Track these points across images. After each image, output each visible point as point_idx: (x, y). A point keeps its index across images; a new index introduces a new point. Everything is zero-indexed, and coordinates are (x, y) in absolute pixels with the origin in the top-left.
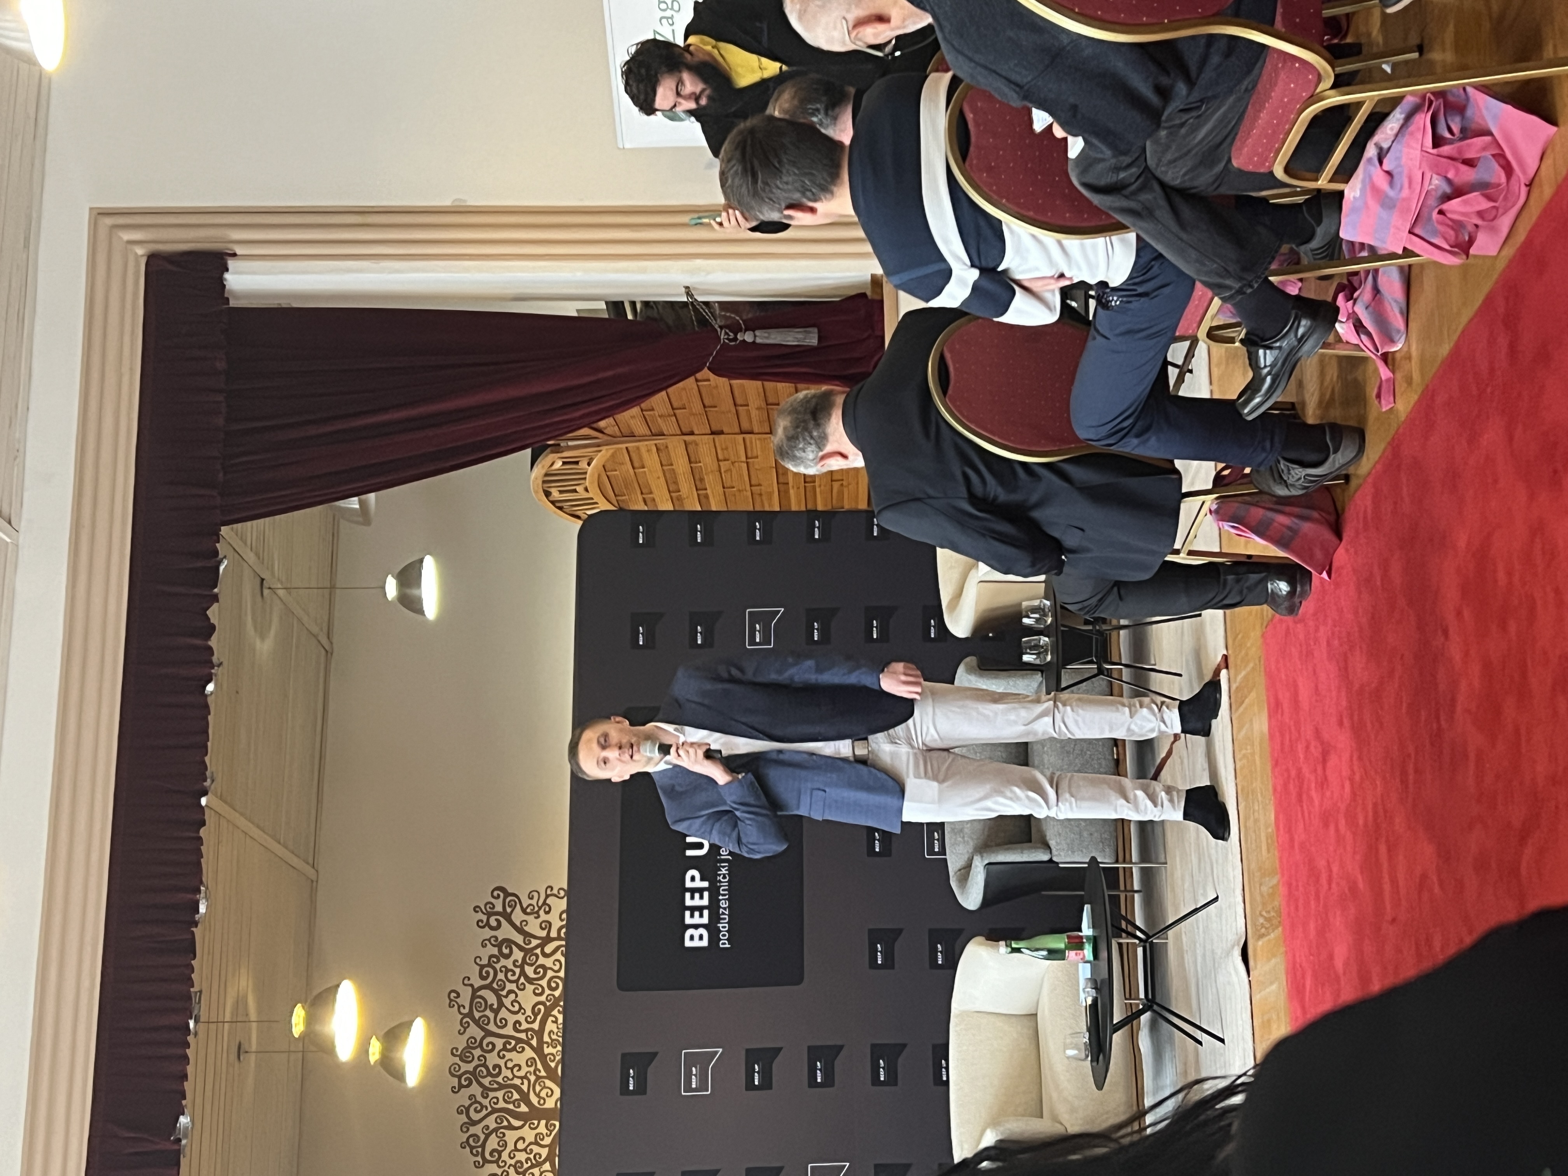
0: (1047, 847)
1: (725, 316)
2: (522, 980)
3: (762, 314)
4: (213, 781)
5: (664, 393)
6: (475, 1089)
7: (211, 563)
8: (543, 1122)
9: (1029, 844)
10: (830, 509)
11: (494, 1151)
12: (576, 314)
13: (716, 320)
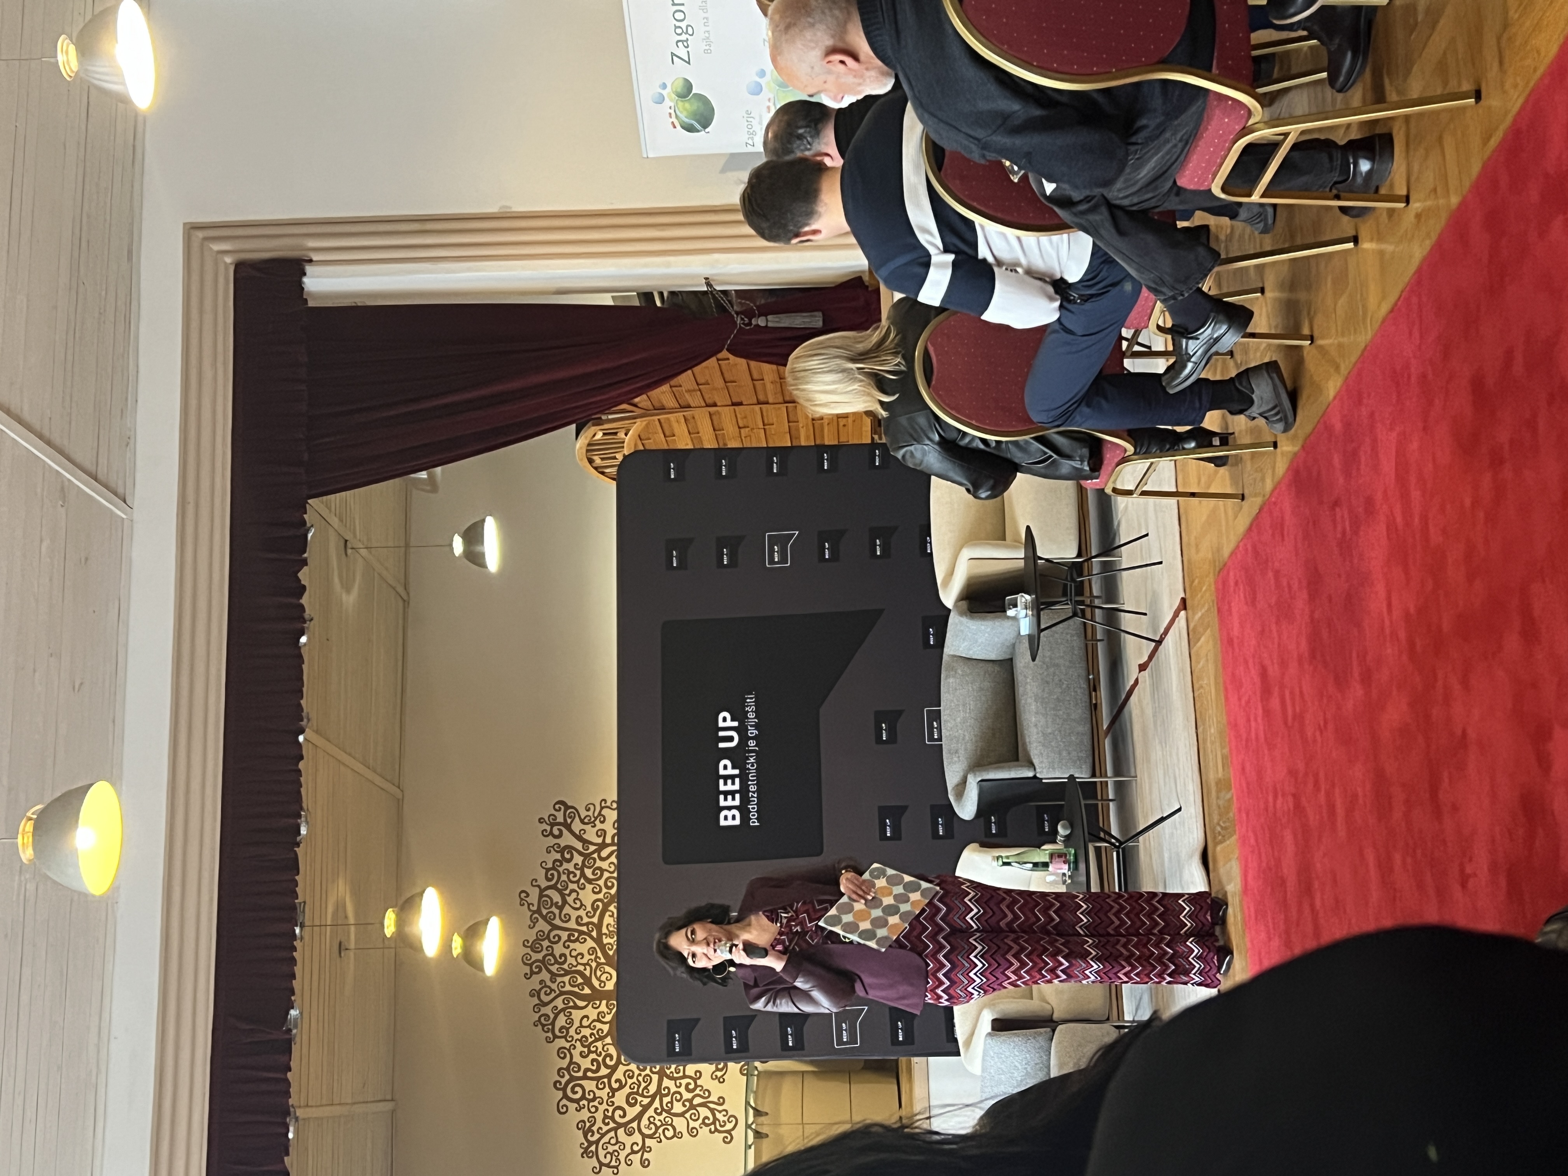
0: (1031, 765)
1: (740, 303)
2: (582, 881)
3: (773, 300)
4: (309, 720)
5: (689, 372)
6: (545, 975)
7: (302, 531)
8: (604, 1002)
9: (1016, 763)
10: (836, 443)
11: (562, 1027)
12: (611, 303)
13: (732, 307)
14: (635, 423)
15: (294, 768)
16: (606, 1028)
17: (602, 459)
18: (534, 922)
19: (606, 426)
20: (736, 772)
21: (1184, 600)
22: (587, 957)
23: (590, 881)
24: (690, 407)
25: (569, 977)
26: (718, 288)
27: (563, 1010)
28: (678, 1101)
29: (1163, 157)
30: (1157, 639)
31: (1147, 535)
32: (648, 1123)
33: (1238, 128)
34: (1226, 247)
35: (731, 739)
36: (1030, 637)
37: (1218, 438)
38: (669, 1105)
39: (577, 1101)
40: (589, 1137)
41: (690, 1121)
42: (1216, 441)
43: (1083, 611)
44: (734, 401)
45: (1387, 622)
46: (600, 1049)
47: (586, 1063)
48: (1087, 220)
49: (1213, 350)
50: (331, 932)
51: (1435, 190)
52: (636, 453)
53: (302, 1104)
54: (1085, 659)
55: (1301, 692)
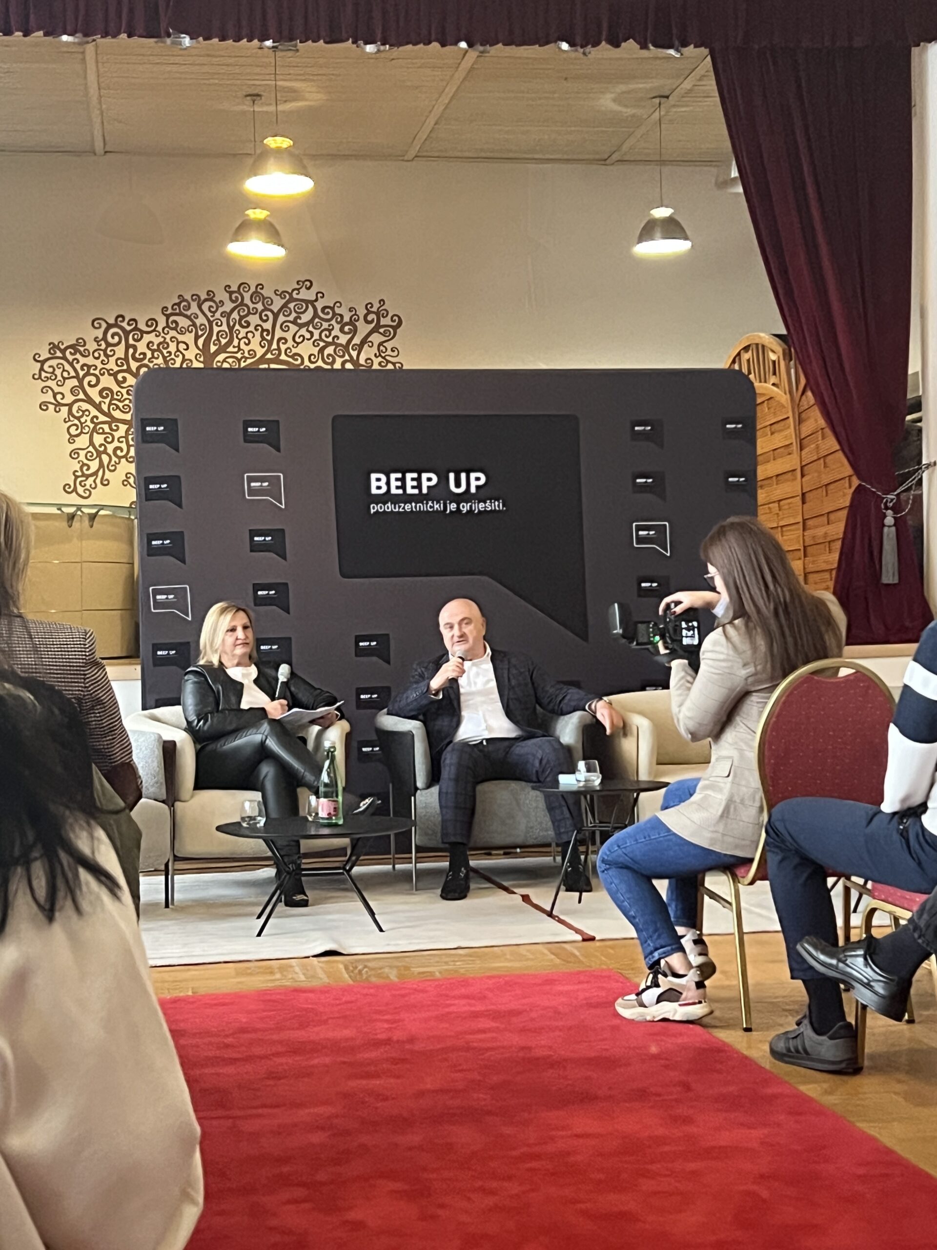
0: (428, 785)
1: (909, 499)
2: (322, 344)
3: (912, 535)
4: (482, 54)
5: (838, 447)
6: (228, 306)
7: (677, 42)
14: (785, 393)
15: (433, 36)
16: (176, 366)
17: (748, 361)
18: (282, 295)
19: (782, 363)
20: (425, 491)
21: (593, 939)
22: (246, 349)
24: (801, 450)
25: (227, 330)
27: (194, 325)
28: (105, 439)
30: (554, 913)
32: (84, 409)
35: (458, 485)
38: (101, 431)
39: (105, 338)
40: (69, 351)
41: (85, 451)
44: (807, 495)
47: (142, 347)
50: (270, 86)
52: (755, 395)
53: (99, 49)
54: (535, 844)
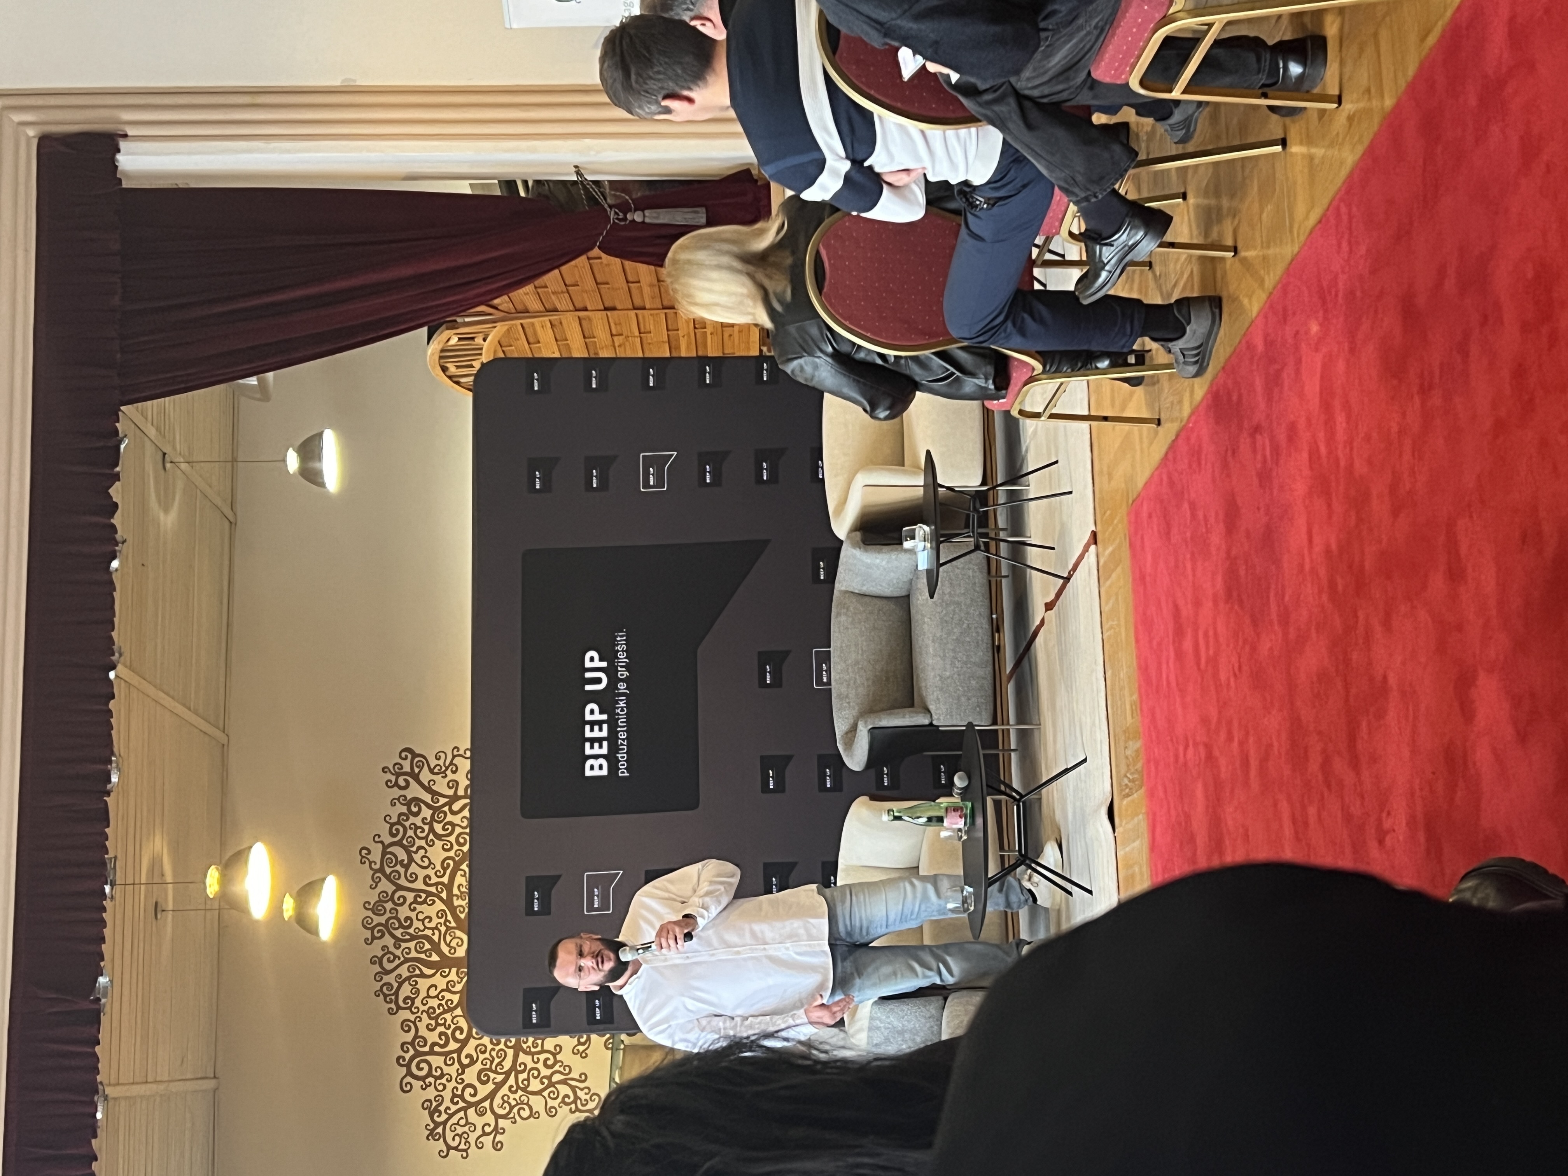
0: (927, 711)
1: (614, 195)
2: (431, 837)
3: (653, 193)
4: (121, 655)
5: (556, 271)
6: (388, 941)
7: (114, 441)
8: (454, 970)
9: (910, 709)
10: (720, 355)
11: (407, 998)
12: (468, 191)
13: (605, 199)
14: (495, 327)
15: (104, 708)
16: (456, 998)
17: (458, 367)
18: (377, 882)
19: (462, 330)
20: (604, 717)
21: (1094, 534)
22: (435, 921)
23: (439, 837)
24: (557, 311)
25: (414, 942)
26: (589, 178)
27: (408, 978)
28: (536, 1078)
29: (1077, 44)
30: (1065, 575)
31: (1057, 462)
32: (501, 1102)
33: (1158, 16)
34: (1148, 147)
35: (598, 681)
36: (929, 572)
37: (1133, 357)
38: (526, 1082)
39: (423, 1079)
40: (435, 1118)
41: (548, 1100)
42: (1132, 359)
43: (987, 545)
44: (607, 305)
45: (1307, 560)
46: (449, 1022)
47: (433, 1037)
48: (993, 111)
49: (1128, 258)
50: (147, 892)
51: (1368, 91)
52: (496, 360)
53: (113, 1081)
54: (988, 595)
55: (1216, 634)
